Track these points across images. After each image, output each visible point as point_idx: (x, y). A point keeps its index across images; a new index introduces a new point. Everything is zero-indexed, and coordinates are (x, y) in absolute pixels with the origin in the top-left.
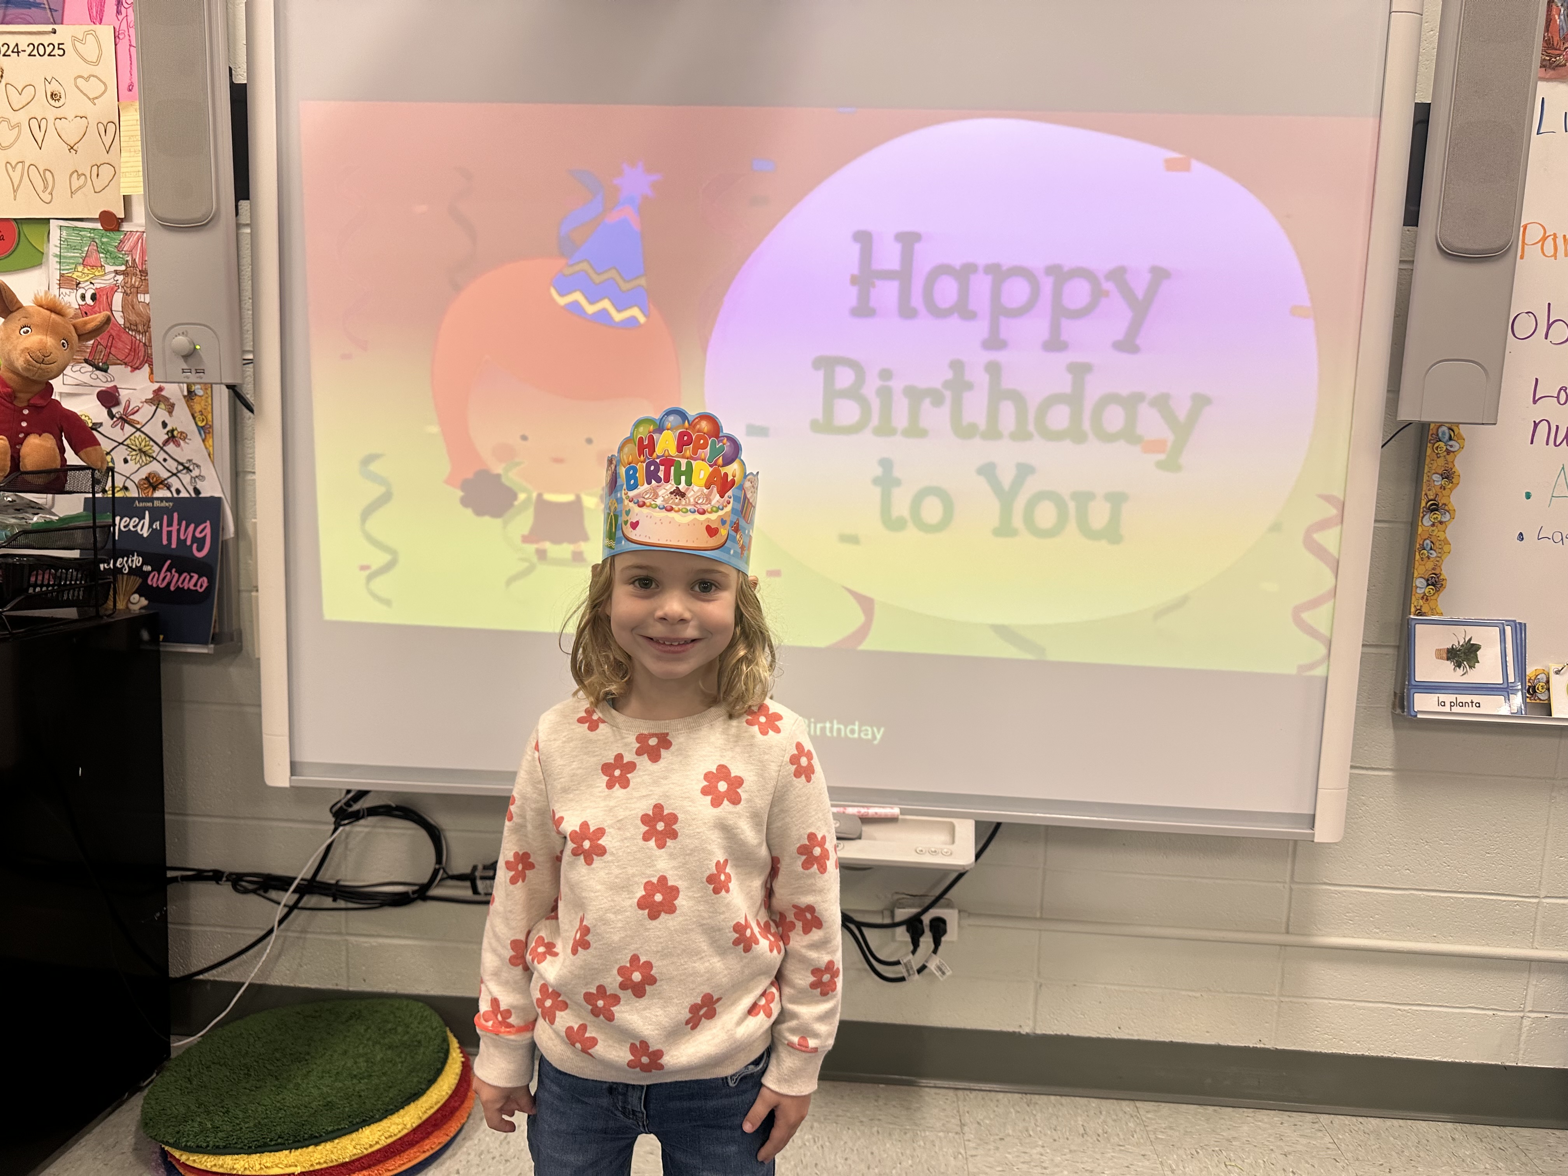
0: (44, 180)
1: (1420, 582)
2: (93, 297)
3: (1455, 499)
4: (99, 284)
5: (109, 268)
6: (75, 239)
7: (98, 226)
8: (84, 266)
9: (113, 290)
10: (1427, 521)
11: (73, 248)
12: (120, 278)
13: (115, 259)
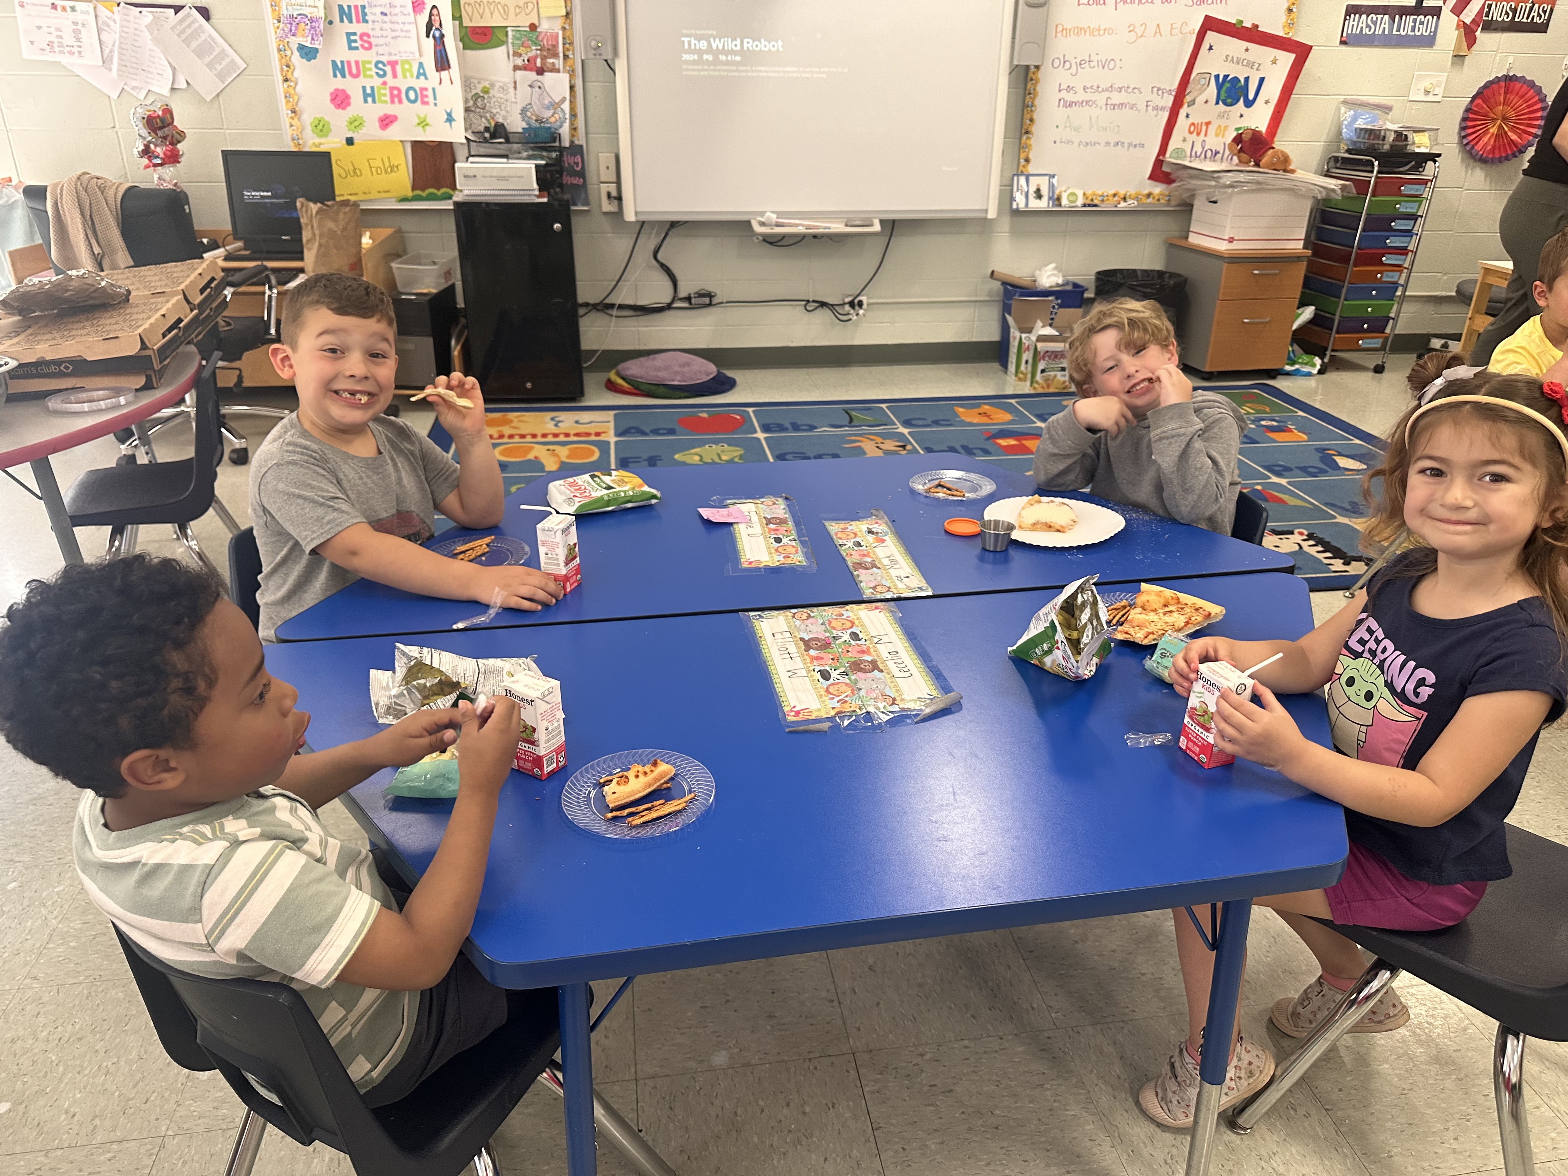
0: (504, 10)
1: (1022, 161)
2: (528, 60)
3: (1034, 129)
4: (530, 55)
5: (533, 48)
6: (518, 35)
7: (528, 29)
8: (523, 46)
9: (535, 58)
10: (1024, 137)
11: (517, 39)
12: (539, 52)
13: (536, 44)
